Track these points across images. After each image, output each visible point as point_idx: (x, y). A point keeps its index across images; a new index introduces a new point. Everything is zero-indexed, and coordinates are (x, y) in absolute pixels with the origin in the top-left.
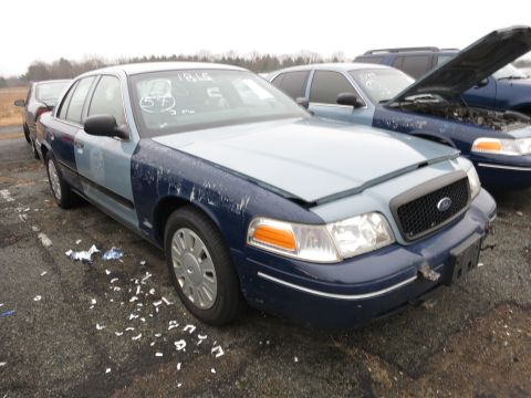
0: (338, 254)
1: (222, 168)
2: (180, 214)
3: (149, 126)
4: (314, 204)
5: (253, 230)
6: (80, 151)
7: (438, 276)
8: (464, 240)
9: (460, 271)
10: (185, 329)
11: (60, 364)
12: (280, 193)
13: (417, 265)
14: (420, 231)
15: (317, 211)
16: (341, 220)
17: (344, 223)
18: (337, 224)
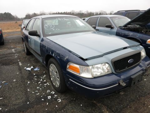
0: (92, 76)
1: (62, 47)
2: (51, 60)
3: (46, 34)
4: (86, 60)
5: (68, 66)
6: (29, 40)
7: (125, 84)
8: (137, 73)
9: (135, 83)
10: (52, 93)
11: (16, 100)
12: (77, 56)
13: (118, 80)
14: (121, 70)
15: (87, 62)
16: (95, 65)
17: (96, 66)
18: (94, 66)
